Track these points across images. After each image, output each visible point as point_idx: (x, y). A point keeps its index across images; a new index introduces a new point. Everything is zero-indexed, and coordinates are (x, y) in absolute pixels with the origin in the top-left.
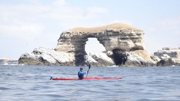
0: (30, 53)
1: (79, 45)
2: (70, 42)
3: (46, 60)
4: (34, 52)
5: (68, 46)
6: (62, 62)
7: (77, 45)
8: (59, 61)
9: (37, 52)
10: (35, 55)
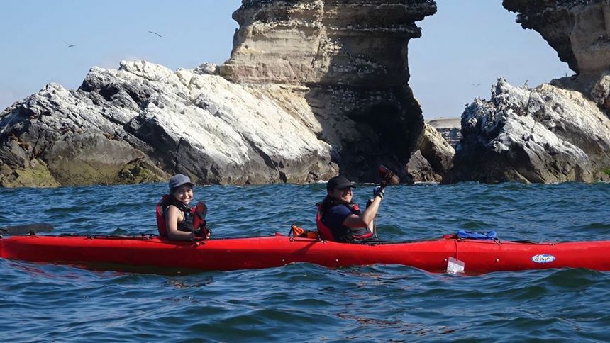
0: (64, 93)
1: (377, 43)
2: (319, 25)
3: (183, 143)
4: (87, 86)
5: (304, 47)
6: (285, 154)
7: (362, 40)
8: (265, 150)
9: (109, 92)
10: (98, 109)
